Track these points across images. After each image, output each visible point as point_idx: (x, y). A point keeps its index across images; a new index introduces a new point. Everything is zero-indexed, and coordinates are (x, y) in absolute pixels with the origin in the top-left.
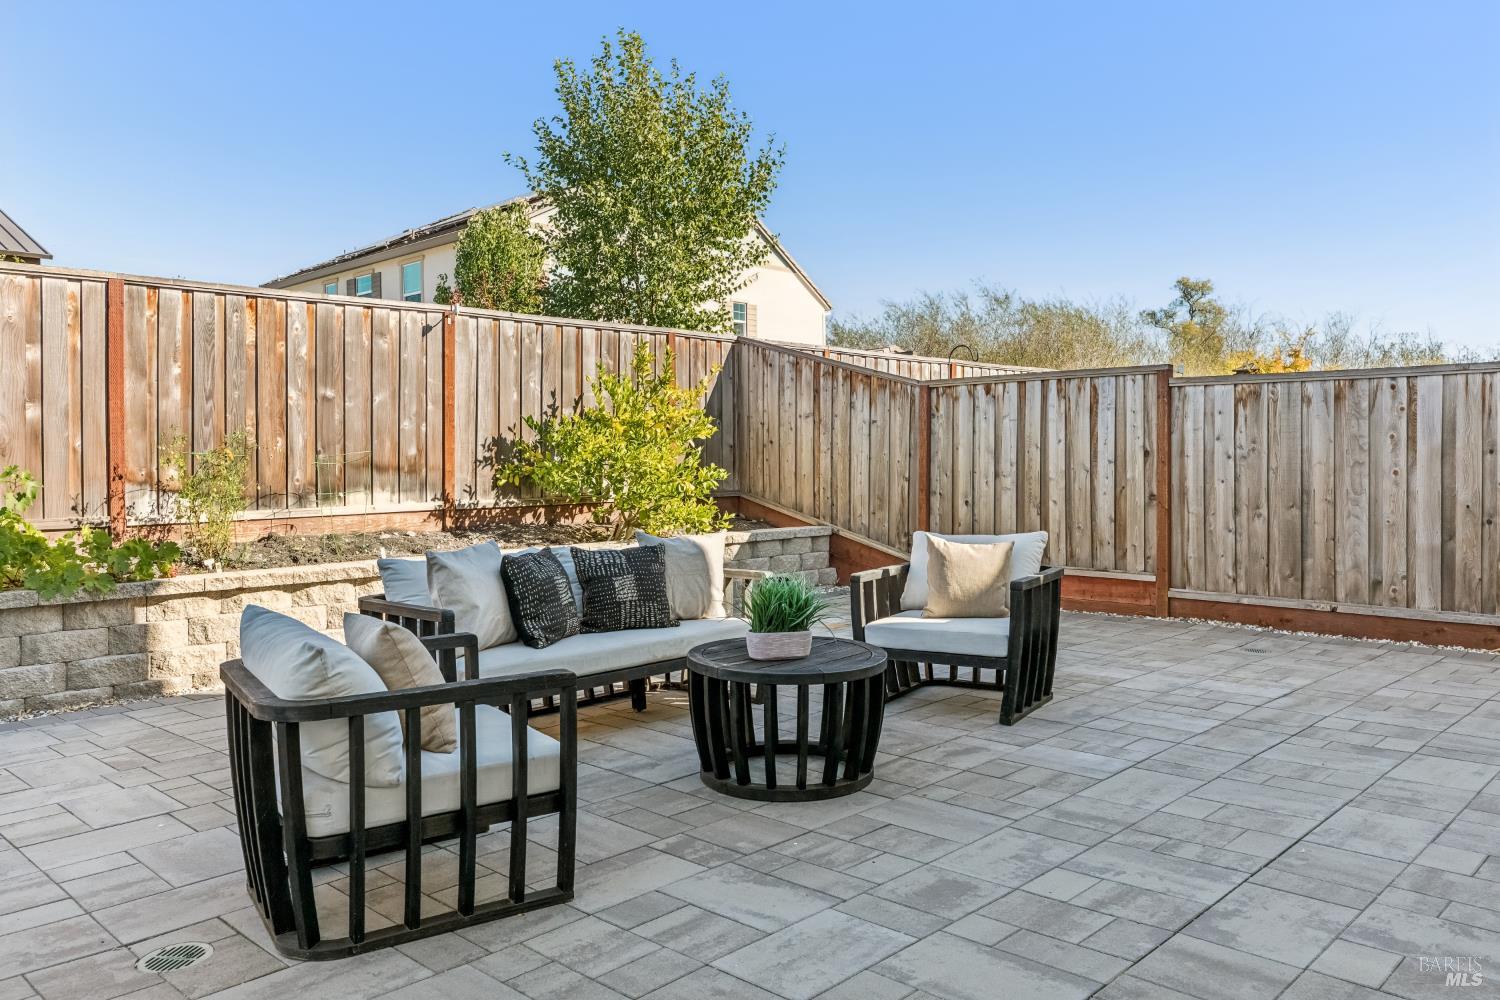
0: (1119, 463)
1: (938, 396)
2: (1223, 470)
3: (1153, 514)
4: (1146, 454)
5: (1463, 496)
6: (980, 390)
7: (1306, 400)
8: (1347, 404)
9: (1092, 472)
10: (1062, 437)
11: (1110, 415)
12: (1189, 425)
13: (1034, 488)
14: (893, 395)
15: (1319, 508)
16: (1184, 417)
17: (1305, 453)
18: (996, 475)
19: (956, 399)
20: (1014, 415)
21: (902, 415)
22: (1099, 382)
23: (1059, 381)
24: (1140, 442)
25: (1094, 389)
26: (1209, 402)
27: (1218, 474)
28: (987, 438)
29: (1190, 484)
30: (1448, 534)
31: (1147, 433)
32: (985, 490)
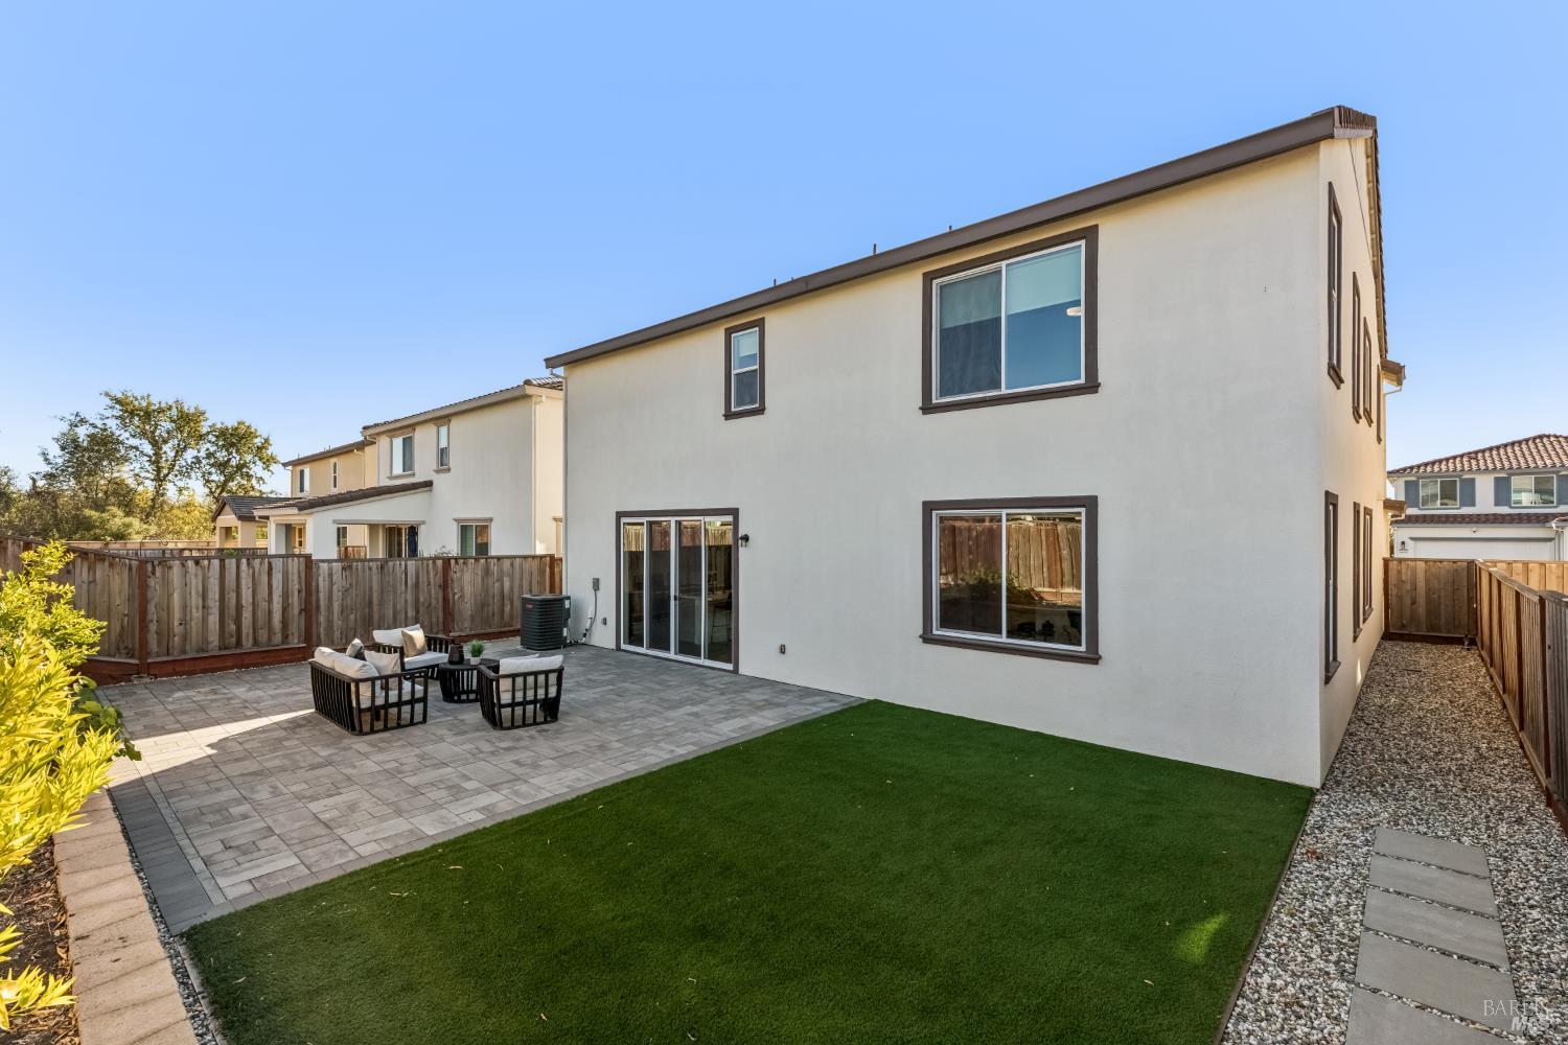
0: (286, 595)
1: (154, 567)
2: (337, 595)
3: (303, 617)
4: (299, 592)
5: (422, 599)
6: (190, 563)
7: (370, 569)
8: (386, 570)
9: (270, 600)
10: (250, 585)
11: (280, 576)
12: (321, 579)
13: (233, 611)
14: (111, 565)
15: (375, 608)
16: (319, 575)
17: (371, 589)
18: (204, 607)
19: (170, 567)
20: (217, 576)
21: (122, 579)
22: (273, 560)
23: (248, 560)
24: (297, 587)
25: (270, 564)
26: (330, 569)
27: (335, 598)
28: (197, 587)
29: (322, 603)
30: (417, 612)
31: (300, 583)
32: (197, 614)
